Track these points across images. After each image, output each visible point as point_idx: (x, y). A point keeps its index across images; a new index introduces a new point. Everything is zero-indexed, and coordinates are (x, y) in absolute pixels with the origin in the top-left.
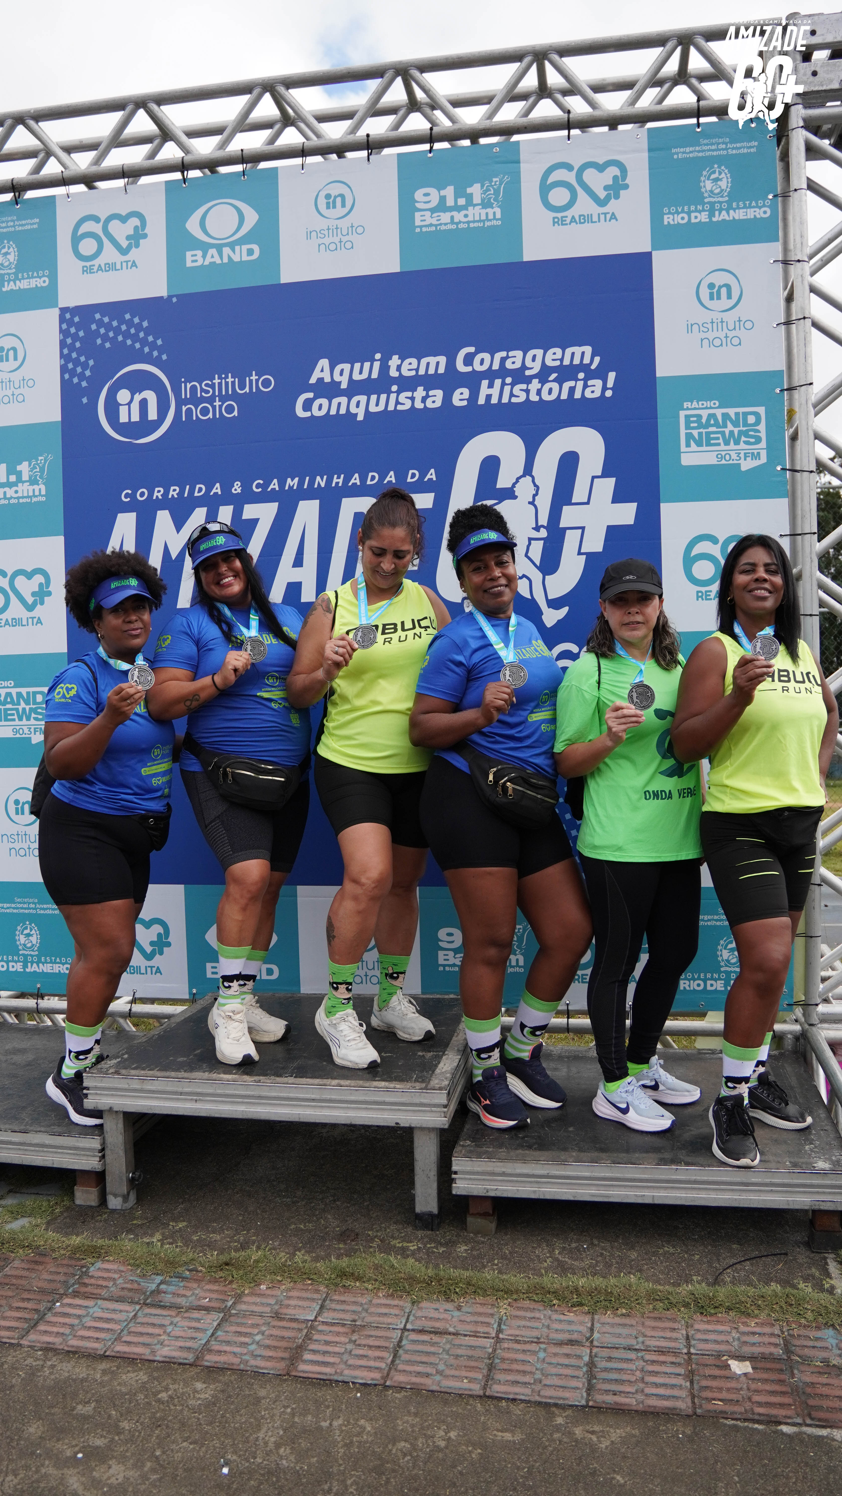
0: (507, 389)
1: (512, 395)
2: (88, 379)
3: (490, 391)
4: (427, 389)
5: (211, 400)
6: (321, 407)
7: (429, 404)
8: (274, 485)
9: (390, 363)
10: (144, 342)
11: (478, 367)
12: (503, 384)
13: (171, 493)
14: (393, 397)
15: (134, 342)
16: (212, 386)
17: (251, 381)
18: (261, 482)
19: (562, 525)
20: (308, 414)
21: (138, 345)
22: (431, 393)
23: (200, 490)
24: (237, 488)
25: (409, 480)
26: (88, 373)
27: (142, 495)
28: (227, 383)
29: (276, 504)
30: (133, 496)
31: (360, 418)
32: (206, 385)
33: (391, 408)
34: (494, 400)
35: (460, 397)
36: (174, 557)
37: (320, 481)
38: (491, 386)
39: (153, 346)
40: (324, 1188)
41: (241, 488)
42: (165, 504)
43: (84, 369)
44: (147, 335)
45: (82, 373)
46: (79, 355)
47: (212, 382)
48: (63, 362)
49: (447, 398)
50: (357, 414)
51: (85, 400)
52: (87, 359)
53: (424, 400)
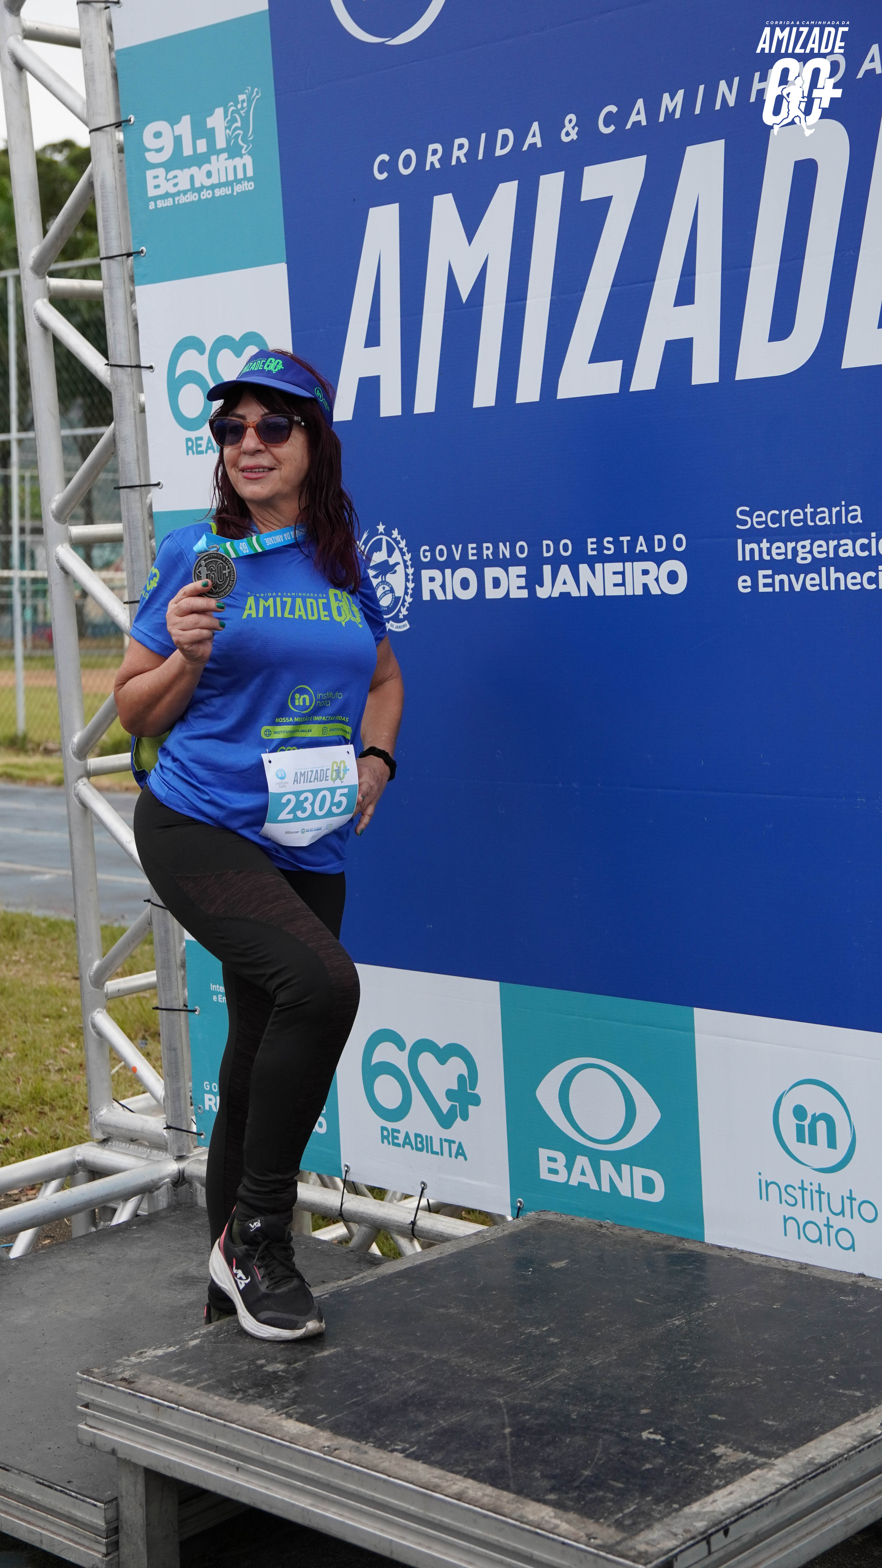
8: (638, 114)
13: (456, 153)
18: (613, 109)
23: (504, 141)
24: (570, 130)
27: (407, 162)
29: (641, 161)
30: (389, 167)
36: (464, 297)
37: (727, 94)
41: (576, 129)
42: (447, 179)
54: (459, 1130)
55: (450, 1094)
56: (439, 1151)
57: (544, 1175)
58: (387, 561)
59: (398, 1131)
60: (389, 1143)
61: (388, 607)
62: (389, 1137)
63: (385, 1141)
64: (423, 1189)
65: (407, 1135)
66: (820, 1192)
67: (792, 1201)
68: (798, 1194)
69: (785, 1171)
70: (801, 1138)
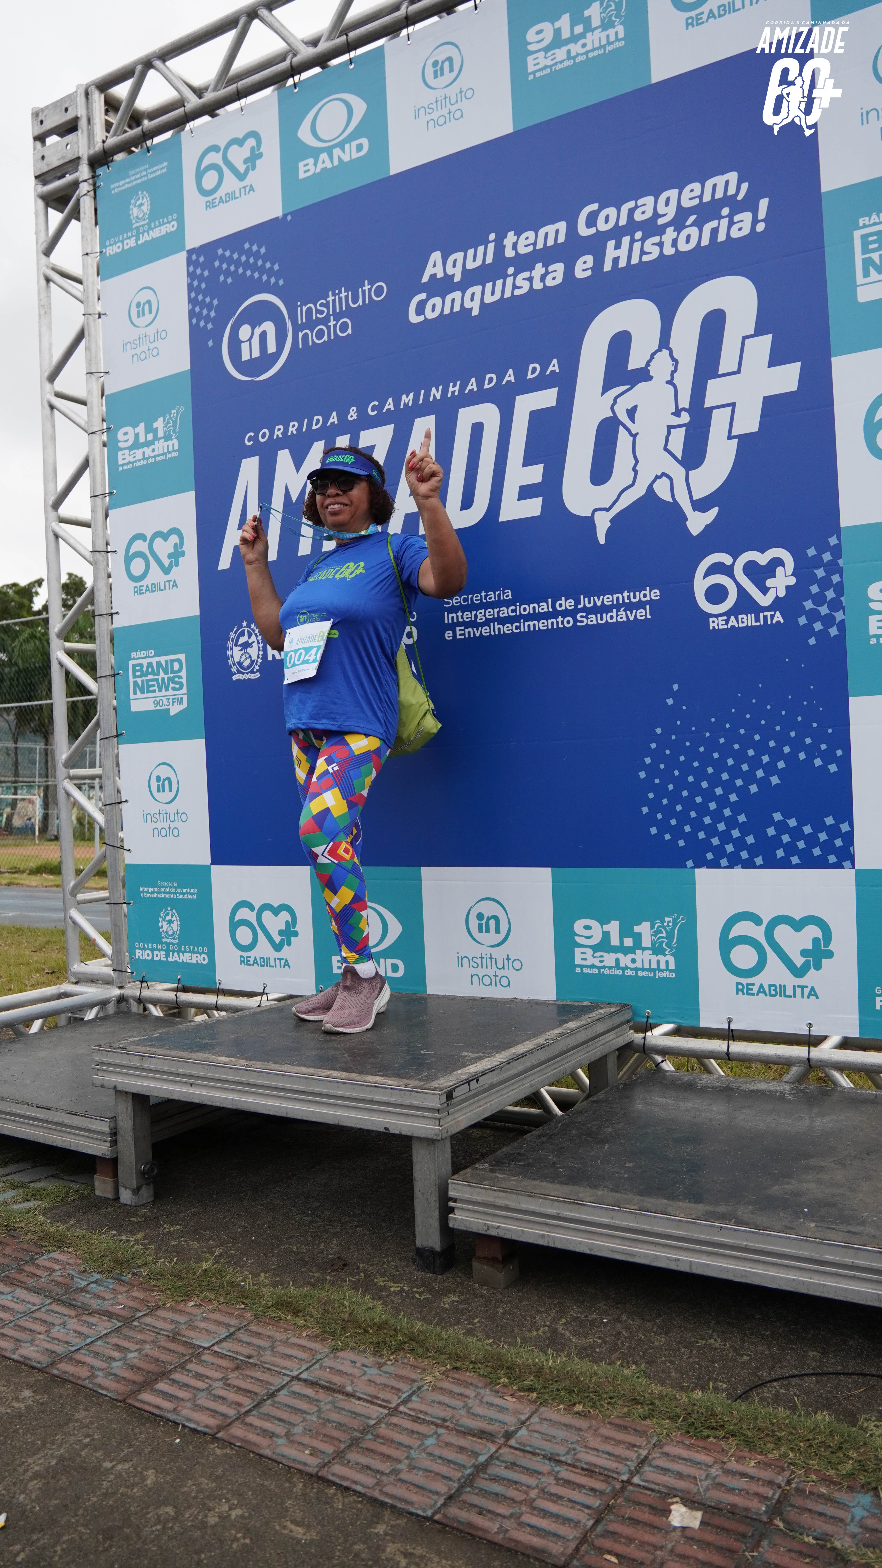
0: (637, 246)
1: (643, 253)
3: (617, 253)
4: (546, 266)
5: (325, 321)
6: (435, 308)
7: (550, 282)
8: (390, 405)
9: (506, 242)
10: (262, 270)
11: (602, 226)
12: (633, 241)
13: (291, 429)
14: (510, 280)
15: (253, 272)
16: (326, 305)
17: (364, 292)
18: (376, 403)
19: (708, 404)
20: (421, 318)
21: (256, 275)
22: (551, 268)
23: (317, 422)
24: (353, 415)
25: (530, 376)
26: (213, 314)
27: (264, 436)
28: (340, 299)
29: (391, 427)
30: (254, 439)
31: (475, 312)
32: (321, 305)
33: (508, 294)
34: (622, 264)
35: (583, 267)
36: (294, 499)
37: (436, 393)
38: (618, 246)
39: (270, 272)
40: (358, 1212)
41: (356, 413)
42: (286, 442)
43: (209, 311)
44: (264, 262)
45: (208, 315)
46: (205, 297)
47: (325, 299)
48: (191, 307)
49: (569, 272)
50: (471, 309)
51: (210, 343)
52: (212, 299)
53: (543, 278)
55: (281, 933)
56: (274, 965)
58: (248, 642)
59: (250, 957)
60: (245, 964)
61: (248, 666)
62: (244, 961)
63: (242, 963)
64: (264, 987)
65: (255, 959)
66: (491, 958)
67: (476, 965)
68: (479, 961)
69: (472, 950)
70: (481, 931)
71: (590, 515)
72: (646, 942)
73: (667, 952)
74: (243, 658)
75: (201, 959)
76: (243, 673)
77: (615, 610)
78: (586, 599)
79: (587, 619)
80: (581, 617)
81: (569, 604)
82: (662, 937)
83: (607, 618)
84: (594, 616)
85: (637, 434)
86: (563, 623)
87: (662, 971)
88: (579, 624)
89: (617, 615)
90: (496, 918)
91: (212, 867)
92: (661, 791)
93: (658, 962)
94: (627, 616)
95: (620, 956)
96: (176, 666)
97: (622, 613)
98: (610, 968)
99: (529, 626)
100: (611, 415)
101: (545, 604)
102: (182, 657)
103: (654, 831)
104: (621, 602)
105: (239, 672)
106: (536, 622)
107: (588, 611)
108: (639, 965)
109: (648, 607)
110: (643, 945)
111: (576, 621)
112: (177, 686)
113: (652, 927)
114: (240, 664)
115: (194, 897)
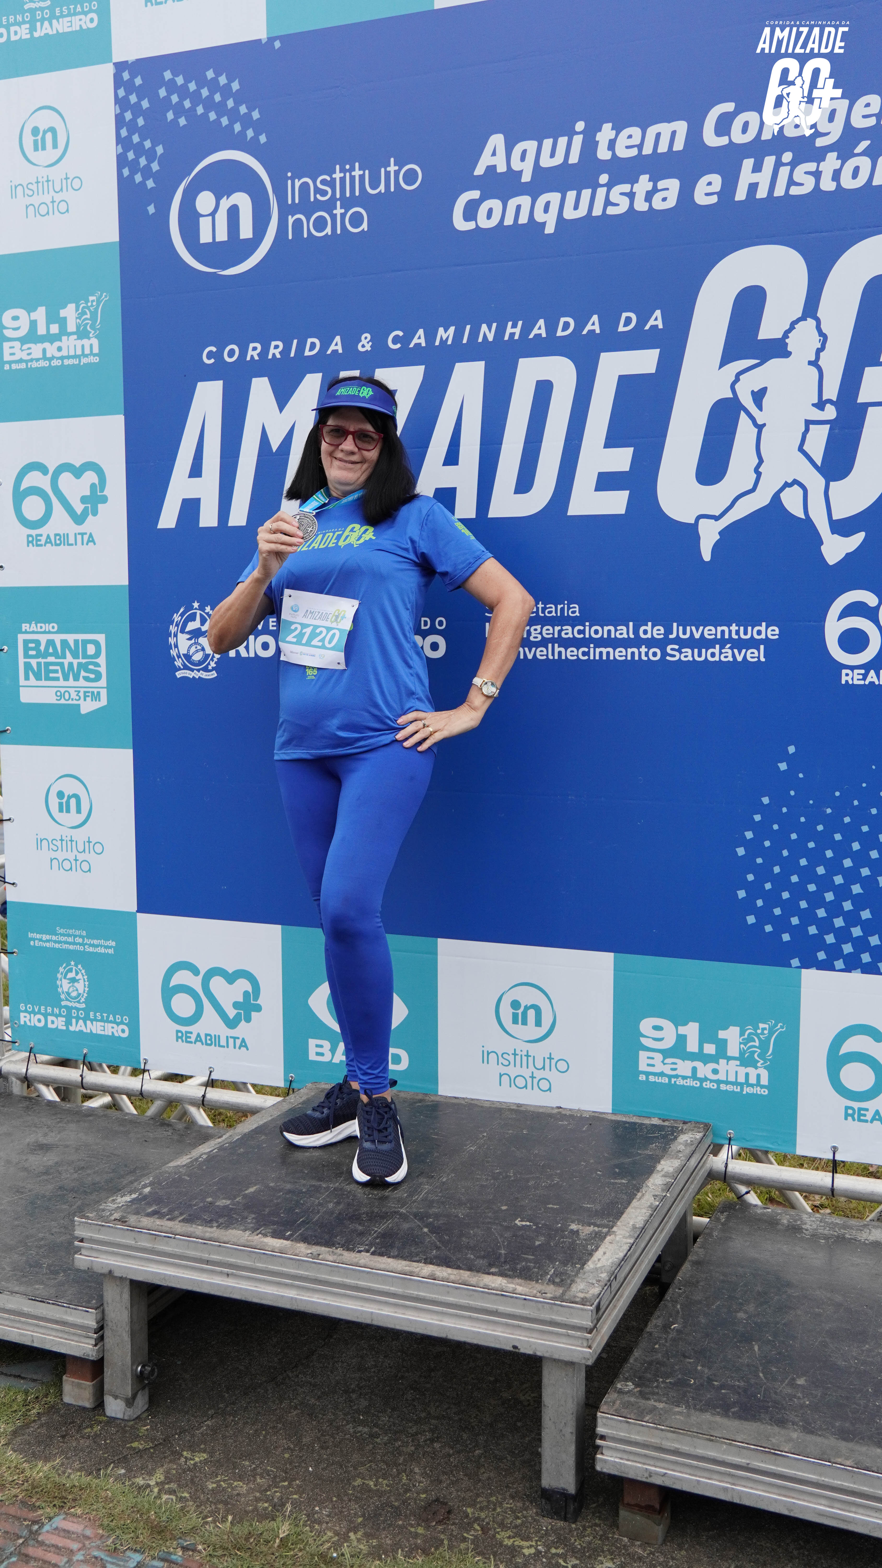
0: (784, 172)
1: (791, 182)
2: (156, 176)
3: (755, 178)
4: (654, 179)
5: (329, 206)
6: (491, 214)
7: (658, 204)
8: (419, 338)
9: (599, 137)
10: (234, 115)
11: (738, 137)
12: (778, 164)
13: (272, 351)
14: (601, 192)
15: (219, 116)
16: (331, 184)
17: (388, 174)
18: (401, 333)
19: (862, 399)
20: (471, 225)
21: (225, 121)
22: (661, 184)
23: (312, 346)
24: (365, 344)
25: (621, 328)
26: (155, 166)
27: (231, 353)
28: (352, 178)
29: (421, 369)
30: (218, 356)
31: (550, 229)
32: (323, 182)
33: (597, 211)
34: (762, 193)
35: (707, 190)
36: (275, 448)
37: (487, 332)
38: (757, 168)
39: (247, 121)
40: (423, 1415)
41: (370, 343)
42: (262, 367)
43: (150, 160)
44: (238, 103)
45: (148, 167)
46: (143, 138)
47: (331, 177)
48: (120, 150)
49: (686, 193)
50: (544, 224)
51: (151, 209)
52: (154, 145)
53: (649, 197)
54: (243, 1030)
55: (236, 1005)
56: (225, 1045)
57: (312, 1057)
58: (199, 629)
59: (191, 1033)
60: (183, 1041)
61: (199, 661)
62: (182, 1037)
63: (180, 1040)
64: (211, 1072)
65: (198, 1035)
66: (528, 1056)
67: (506, 1063)
68: (511, 1058)
69: (502, 1044)
70: (515, 1021)
71: (693, 522)
72: (733, 1050)
73: (759, 1065)
74: (193, 649)
75: (121, 1031)
76: (192, 670)
77: (717, 646)
78: (681, 628)
79: (681, 653)
80: (672, 649)
81: (658, 632)
82: (755, 1047)
83: (706, 655)
84: (689, 651)
85: (764, 425)
86: (647, 654)
87: (752, 1086)
88: (668, 658)
89: (721, 653)
90: (537, 1009)
91: (138, 914)
92: (763, 873)
93: (747, 1075)
94: (734, 655)
95: (698, 1064)
96: (91, 650)
97: (727, 650)
98: (684, 1078)
99: (601, 653)
100: (731, 396)
101: (624, 628)
102: (101, 638)
103: (751, 919)
104: (727, 636)
105: (186, 667)
106: (611, 650)
107: (682, 644)
108: (722, 1076)
109: (762, 647)
110: (729, 1054)
111: (664, 654)
112: (92, 676)
113: (742, 1034)
114: (188, 657)
115: (111, 951)
